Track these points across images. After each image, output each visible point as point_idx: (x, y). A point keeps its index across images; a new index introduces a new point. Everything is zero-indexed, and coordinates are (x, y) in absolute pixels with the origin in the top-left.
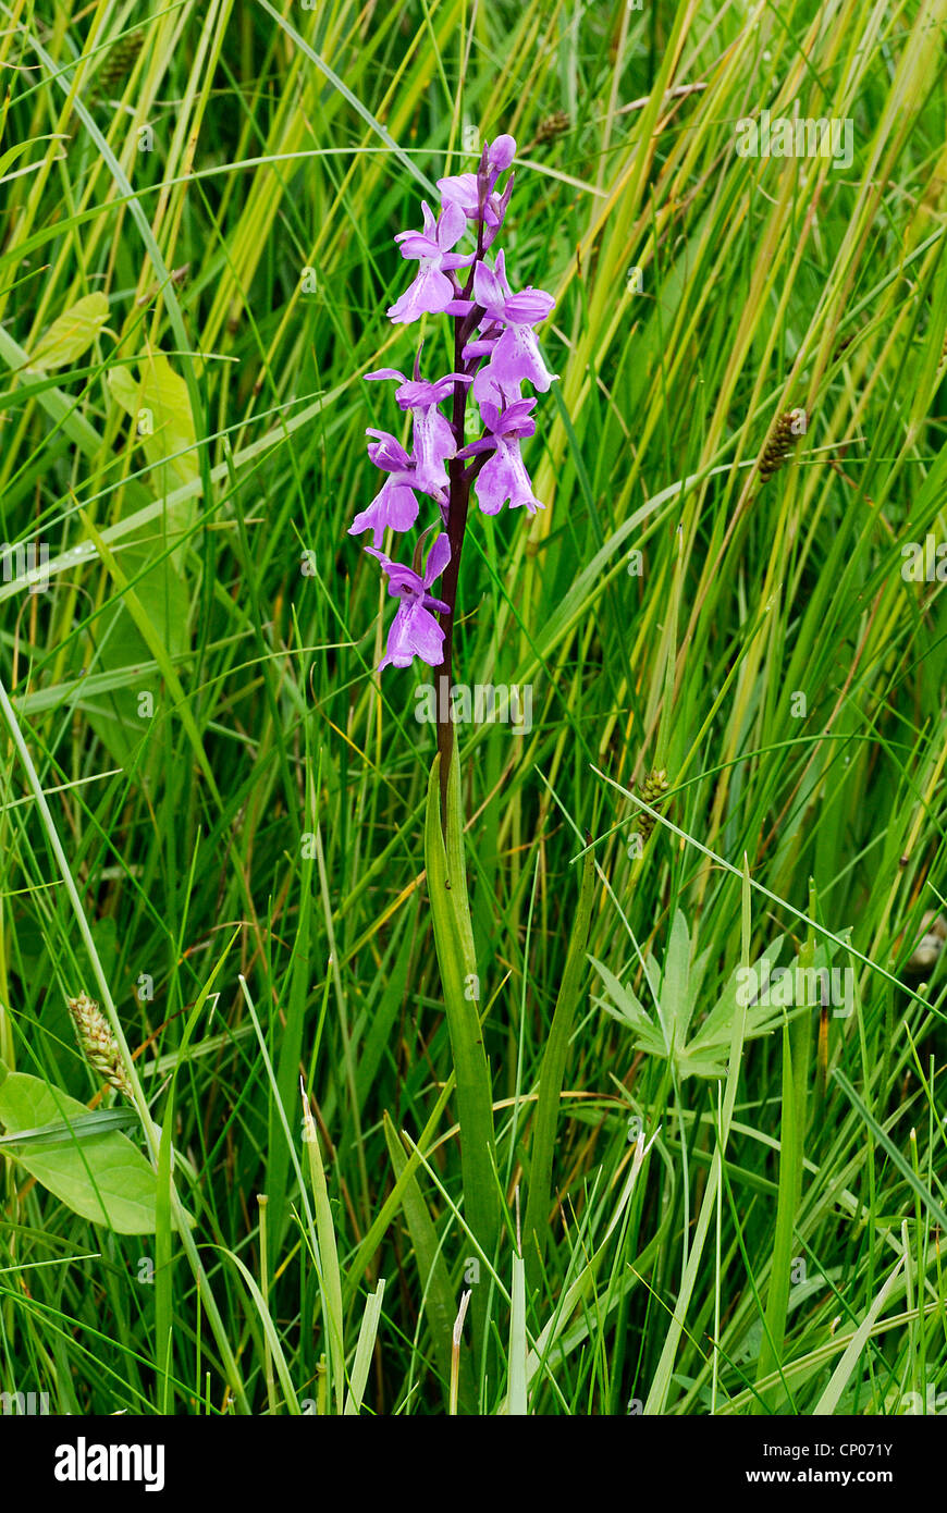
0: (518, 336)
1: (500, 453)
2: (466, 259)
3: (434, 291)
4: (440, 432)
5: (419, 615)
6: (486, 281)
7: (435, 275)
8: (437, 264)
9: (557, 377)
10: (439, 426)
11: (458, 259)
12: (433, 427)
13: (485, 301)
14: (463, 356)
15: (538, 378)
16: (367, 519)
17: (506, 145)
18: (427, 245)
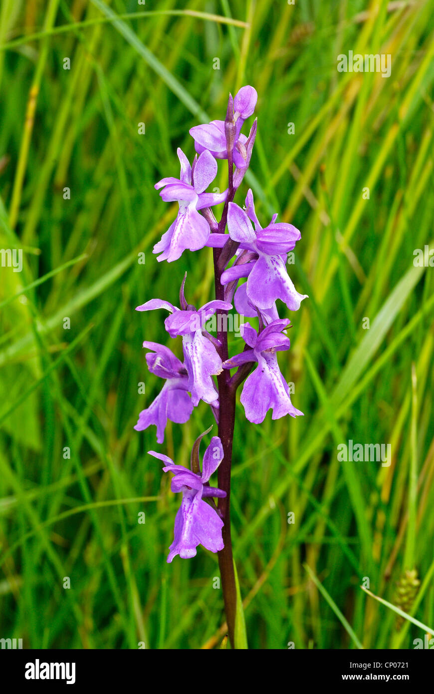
0: (270, 264)
1: (260, 368)
2: (219, 197)
3: (193, 230)
4: (206, 353)
5: (200, 508)
6: (238, 218)
7: (193, 215)
8: (193, 206)
9: (306, 296)
10: (205, 347)
11: (212, 198)
12: (200, 349)
13: (239, 237)
14: (222, 282)
15: (290, 299)
16: (150, 417)
17: (249, 94)
18: (184, 190)
